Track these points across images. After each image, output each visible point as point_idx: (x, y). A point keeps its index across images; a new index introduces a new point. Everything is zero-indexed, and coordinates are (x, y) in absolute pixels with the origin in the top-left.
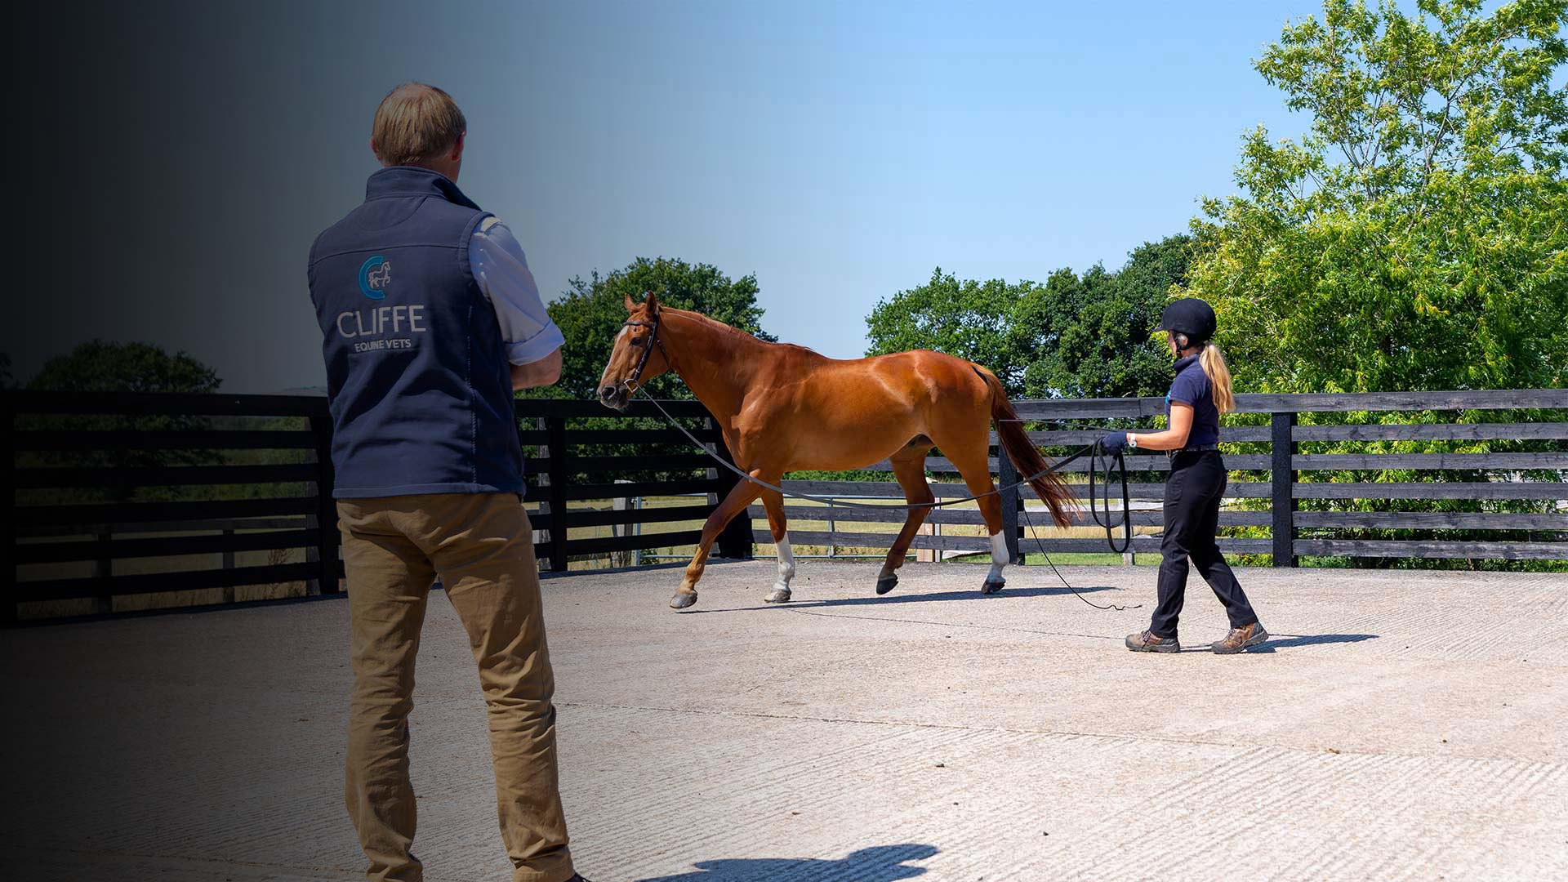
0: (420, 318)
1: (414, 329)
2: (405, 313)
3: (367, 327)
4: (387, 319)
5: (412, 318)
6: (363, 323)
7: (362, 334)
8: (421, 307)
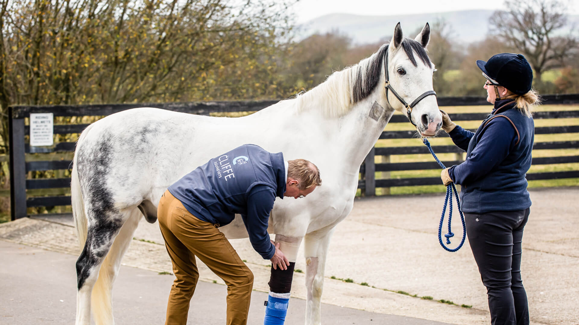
0: (230, 177)
1: (225, 177)
2: (230, 172)
3: (223, 163)
4: (228, 172)
5: (229, 175)
6: (225, 161)
7: (220, 162)
8: (234, 177)
